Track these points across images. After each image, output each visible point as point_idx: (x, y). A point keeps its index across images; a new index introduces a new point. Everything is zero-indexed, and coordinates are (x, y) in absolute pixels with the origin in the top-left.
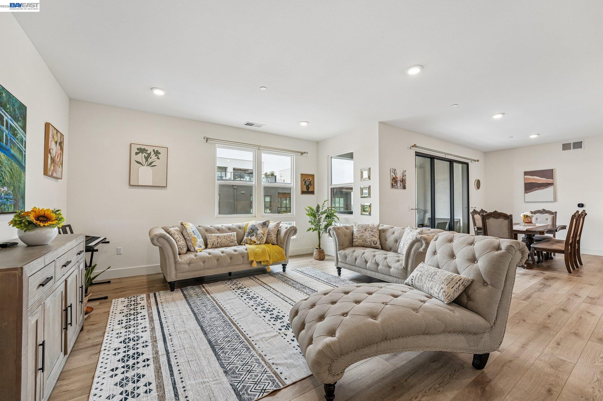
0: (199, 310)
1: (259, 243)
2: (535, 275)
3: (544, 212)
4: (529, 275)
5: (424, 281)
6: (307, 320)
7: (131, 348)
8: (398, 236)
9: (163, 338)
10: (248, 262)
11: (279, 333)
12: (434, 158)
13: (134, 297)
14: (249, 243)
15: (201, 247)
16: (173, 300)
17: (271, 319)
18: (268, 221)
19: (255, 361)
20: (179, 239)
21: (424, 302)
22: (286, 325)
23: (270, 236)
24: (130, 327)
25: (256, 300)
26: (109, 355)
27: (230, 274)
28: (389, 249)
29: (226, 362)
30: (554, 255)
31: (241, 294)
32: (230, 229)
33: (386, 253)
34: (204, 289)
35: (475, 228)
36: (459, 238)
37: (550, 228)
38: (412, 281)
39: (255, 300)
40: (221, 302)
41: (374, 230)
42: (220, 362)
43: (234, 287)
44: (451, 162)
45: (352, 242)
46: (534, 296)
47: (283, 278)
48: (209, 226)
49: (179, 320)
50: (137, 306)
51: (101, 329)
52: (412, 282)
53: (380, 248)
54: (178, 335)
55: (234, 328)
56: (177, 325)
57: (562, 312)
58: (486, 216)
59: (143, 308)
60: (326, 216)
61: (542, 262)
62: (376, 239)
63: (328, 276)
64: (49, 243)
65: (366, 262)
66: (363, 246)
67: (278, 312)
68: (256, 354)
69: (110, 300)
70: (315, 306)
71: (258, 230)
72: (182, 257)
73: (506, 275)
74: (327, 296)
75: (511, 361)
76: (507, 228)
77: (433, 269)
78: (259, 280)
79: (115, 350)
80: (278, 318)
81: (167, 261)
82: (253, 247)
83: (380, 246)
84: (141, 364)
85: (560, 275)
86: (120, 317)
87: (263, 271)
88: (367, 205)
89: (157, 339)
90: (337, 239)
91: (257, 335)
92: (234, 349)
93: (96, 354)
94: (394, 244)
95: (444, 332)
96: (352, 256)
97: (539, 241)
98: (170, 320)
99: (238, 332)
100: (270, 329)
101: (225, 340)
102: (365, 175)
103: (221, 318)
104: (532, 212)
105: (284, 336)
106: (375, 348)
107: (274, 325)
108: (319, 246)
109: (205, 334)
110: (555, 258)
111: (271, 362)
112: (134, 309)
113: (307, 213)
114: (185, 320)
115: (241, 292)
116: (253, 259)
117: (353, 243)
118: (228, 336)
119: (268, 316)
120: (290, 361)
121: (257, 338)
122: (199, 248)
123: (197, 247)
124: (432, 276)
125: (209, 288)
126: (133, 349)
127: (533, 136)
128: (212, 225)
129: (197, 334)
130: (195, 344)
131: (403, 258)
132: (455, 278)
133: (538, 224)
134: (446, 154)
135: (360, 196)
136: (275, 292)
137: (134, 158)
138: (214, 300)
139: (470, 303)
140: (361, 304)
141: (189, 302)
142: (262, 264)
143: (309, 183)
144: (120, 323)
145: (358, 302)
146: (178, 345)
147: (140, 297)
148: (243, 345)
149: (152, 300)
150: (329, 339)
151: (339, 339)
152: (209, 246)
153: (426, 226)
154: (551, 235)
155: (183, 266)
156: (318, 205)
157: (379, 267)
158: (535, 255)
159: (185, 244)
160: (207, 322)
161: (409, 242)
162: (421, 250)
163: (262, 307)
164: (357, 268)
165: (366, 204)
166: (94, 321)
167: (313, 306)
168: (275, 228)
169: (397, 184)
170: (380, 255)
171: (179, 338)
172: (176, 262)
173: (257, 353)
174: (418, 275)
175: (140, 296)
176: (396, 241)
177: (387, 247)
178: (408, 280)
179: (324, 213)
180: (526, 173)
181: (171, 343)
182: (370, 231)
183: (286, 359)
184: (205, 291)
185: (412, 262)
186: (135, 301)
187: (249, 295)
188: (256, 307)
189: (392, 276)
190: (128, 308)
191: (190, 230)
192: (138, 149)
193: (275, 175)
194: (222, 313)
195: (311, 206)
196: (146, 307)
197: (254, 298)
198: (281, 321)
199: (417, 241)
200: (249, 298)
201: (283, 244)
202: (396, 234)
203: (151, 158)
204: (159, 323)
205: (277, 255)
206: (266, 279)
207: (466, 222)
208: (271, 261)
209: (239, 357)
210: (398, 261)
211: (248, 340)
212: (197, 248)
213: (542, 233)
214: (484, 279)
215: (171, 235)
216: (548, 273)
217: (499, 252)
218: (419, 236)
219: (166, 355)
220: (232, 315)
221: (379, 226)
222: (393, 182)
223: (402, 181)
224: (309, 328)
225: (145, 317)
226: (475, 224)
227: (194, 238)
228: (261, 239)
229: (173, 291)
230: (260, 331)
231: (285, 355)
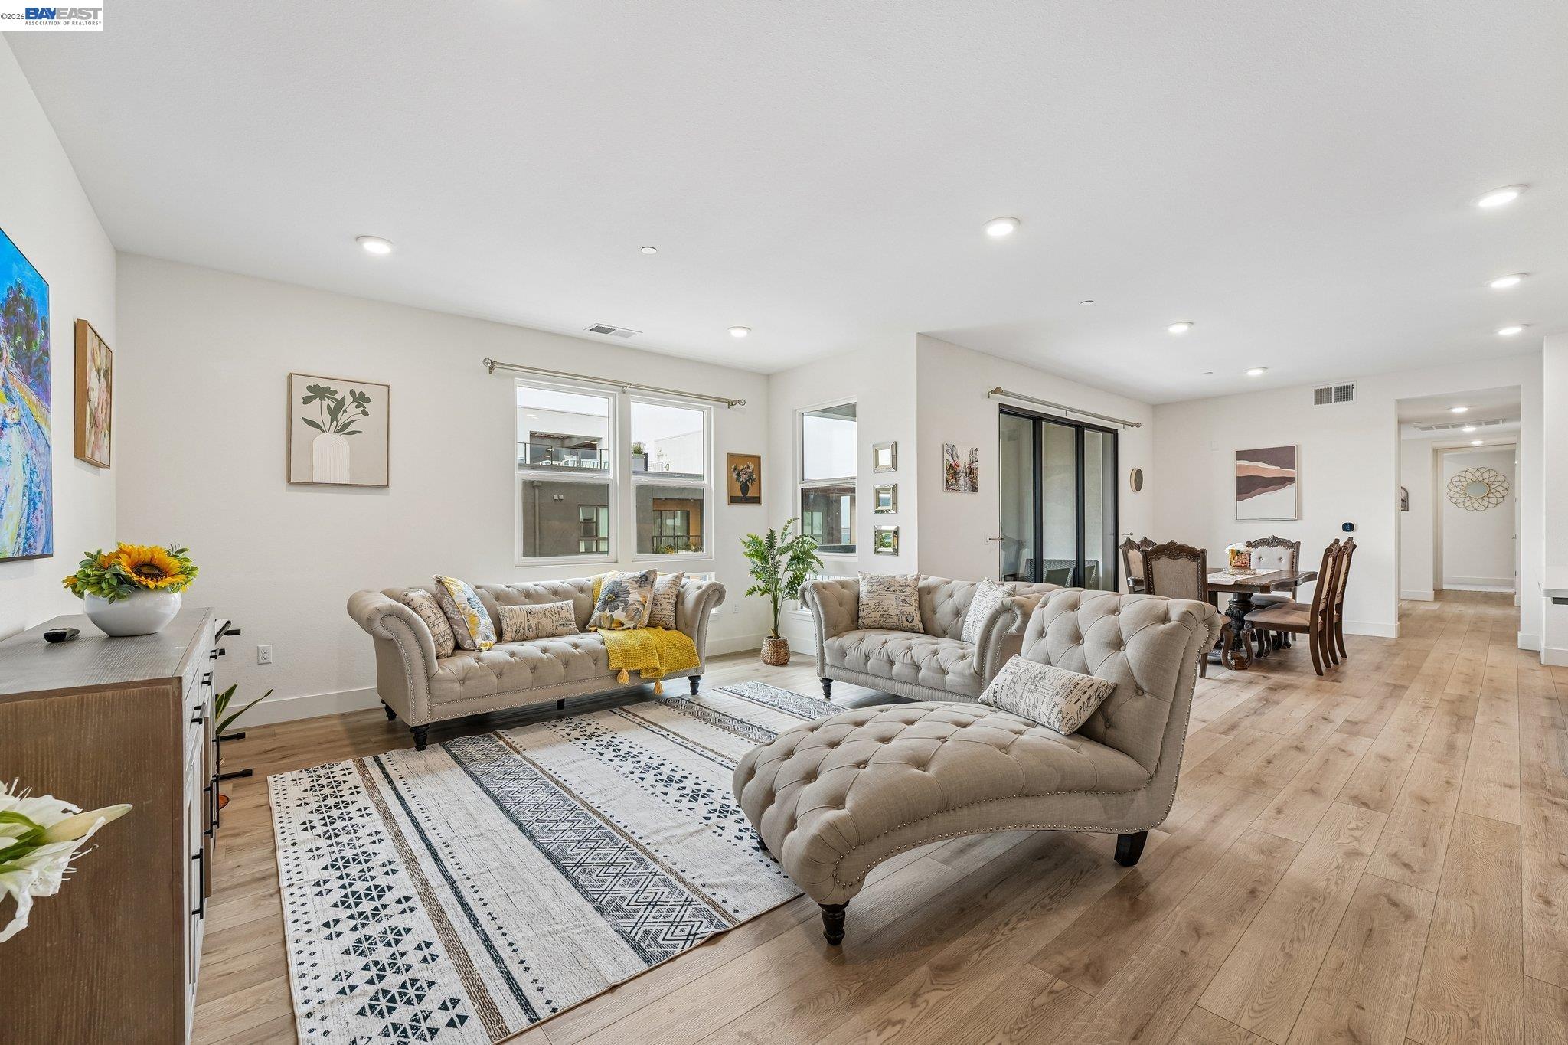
0: (500, 788)
1: (632, 626)
2: (1251, 682)
3: (1273, 542)
4: (1240, 681)
5: (1019, 691)
6: (779, 783)
7: (357, 879)
8: (962, 602)
9: (430, 852)
10: (610, 673)
11: (707, 825)
12: (1041, 419)
13: (322, 767)
14: (607, 625)
15: (488, 638)
16: (429, 770)
17: (681, 798)
18: (654, 571)
19: (661, 884)
20: (433, 618)
21: (1021, 733)
22: (719, 808)
23: (659, 607)
24: (337, 835)
25: (637, 759)
26: (304, 895)
27: (561, 703)
28: (941, 631)
29: (596, 889)
30: (1294, 638)
31: (599, 749)
32: (556, 593)
33: (935, 641)
34: (502, 743)
35: (1128, 581)
36: (1091, 599)
37: (1285, 577)
38: (995, 695)
39: (635, 760)
40: (554, 769)
41: (908, 590)
42: (581, 890)
43: (577, 733)
44: (1079, 428)
45: (856, 618)
46: (1246, 723)
47: (692, 707)
48: (503, 587)
49: (458, 812)
50: (339, 788)
51: (262, 843)
52: (996, 697)
53: (922, 630)
54: (466, 845)
55: (598, 821)
56: (458, 825)
57: (1294, 753)
58: (1153, 553)
59: (355, 790)
60: (793, 559)
61: (1268, 653)
62: (912, 610)
63: (802, 699)
64: (160, 630)
65: (891, 663)
66: (882, 628)
67: (697, 784)
68: (660, 870)
69: (261, 777)
70: (793, 754)
71: (629, 593)
72: (445, 664)
73: (1179, 673)
74: (815, 732)
75: (1188, 848)
76: (1196, 579)
77: (1038, 667)
78: (636, 716)
79: (317, 884)
80: (698, 795)
81: (408, 674)
82: (617, 635)
83: (921, 625)
84: (394, 909)
85: (1301, 679)
86: (303, 814)
87: (640, 696)
88: (890, 531)
89: (417, 854)
90: (821, 612)
91: (657, 832)
92: (609, 864)
93: (271, 896)
94: (952, 621)
95: (1059, 790)
96: (858, 650)
97: (1262, 607)
98: (434, 813)
99: (609, 829)
100: (683, 819)
101: (583, 846)
102: (885, 457)
103: (562, 802)
104: (1249, 544)
105: (719, 831)
106: (925, 828)
107: (690, 809)
108: (775, 631)
109: (531, 837)
110: (1295, 645)
111: (697, 882)
112: (332, 794)
113: (747, 550)
114: (472, 811)
115: (598, 743)
116: (621, 665)
117: (860, 620)
118: (588, 839)
119: (673, 791)
120: (741, 878)
121: (659, 838)
122: (484, 642)
123: (480, 638)
124: (1036, 681)
125: (516, 738)
126: (364, 880)
127: (1255, 373)
128: (511, 585)
129: (512, 840)
130: (515, 861)
131: (974, 650)
132: (1082, 683)
133: (1262, 570)
134: (1067, 409)
135: (872, 509)
136: (680, 741)
137: (301, 411)
138: (534, 764)
139: (1111, 732)
140: (893, 743)
141: (472, 773)
142: (643, 675)
143: (747, 476)
144: (308, 826)
145: (885, 740)
146: (471, 864)
147: (340, 767)
148: (628, 854)
149: (375, 772)
150: (832, 814)
151: (854, 813)
152: (507, 636)
153: (1023, 579)
154: (1288, 595)
155: (449, 685)
156: (771, 531)
157: (921, 674)
158: (1253, 639)
159: (449, 631)
160: (529, 813)
161: (987, 613)
162: (1013, 630)
163: (655, 775)
164: (870, 679)
165: (884, 528)
166: (235, 828)
167: (789, 754)
168: (670, 588)
169: (957, 481)
170: (922, 645)
171: (470, 851)
172: (430, 677)
173: (662, 867)
174: (1008, 682)
175: (337, 765)
176: (958, 613)
177: (937, 627)
178: (987, 694)
179: (787, 549)
180: (1241, 455)
181: (453, 862)
182: (897, 592)
183: (729, 874)
184: (504, 745)
185: (994, 658)
186: (329, 778)
187: (619, 750)
188: (642, 776)
189: (949, 692)
190: (315, 794)
191: (460, 597)
192: (309, 388)
193: (645, 452)
194: (561, 791)
195: (755, 534)
196: (362, 788)
197: (632, 757)
198: (705, 800)
199: (1004, 610)
200: (620, 756)
201: (693, 627)
202: (957, 598)
203: (345, 412)
204: (410, 822)
205: (677, 653)
206: (652, 713)
207: (1111, 567)
208: (664, 669)
209: (623, 878)
210: (963, 657)
211: (637, 845)
212: (479, 642)
213: (1265, 589)
214: (1138, 681)
215: (414, 609)
216: (1276, 678)
217: (1167, 625)
218: (1008, 600)
219: (447, 886)
220: (586, 794)
221: (917, 579)
222: (950, 477)
223: (970, 474)
224: (786, 798)
225: (368, 811)
226: (1129, 573)
227: (472, 615)
228: (637, 617)
229: (424, 749)
230: (663, 825)
231: (727, 867)
